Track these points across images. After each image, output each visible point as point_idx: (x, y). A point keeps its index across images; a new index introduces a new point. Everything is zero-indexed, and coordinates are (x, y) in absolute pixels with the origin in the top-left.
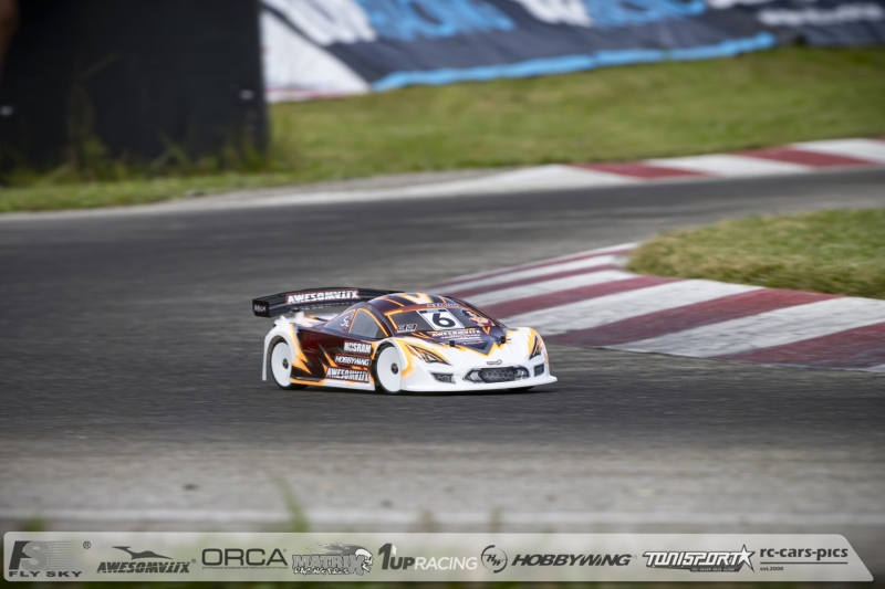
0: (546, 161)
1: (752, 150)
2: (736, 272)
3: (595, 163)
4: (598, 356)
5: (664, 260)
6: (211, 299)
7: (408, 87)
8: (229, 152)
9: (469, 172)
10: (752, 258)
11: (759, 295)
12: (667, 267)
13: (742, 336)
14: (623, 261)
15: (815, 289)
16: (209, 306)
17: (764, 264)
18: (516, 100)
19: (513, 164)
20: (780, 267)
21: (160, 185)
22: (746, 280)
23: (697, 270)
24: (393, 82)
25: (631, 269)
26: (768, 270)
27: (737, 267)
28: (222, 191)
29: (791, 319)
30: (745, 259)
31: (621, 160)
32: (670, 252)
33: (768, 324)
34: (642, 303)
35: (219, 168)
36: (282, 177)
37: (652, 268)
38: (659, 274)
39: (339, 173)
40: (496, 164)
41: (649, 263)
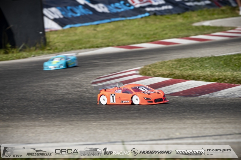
0: (108, 46)
1: (152, 42)
2: (165, 75)
3: (118, 46)
5: (148, 72)
6: (49, 83)
7: (71, 28)
8: (38, 45)
9: (92, 49)
10: (168, 72)
11: (172, 80)
12: (149, 74)
13: (170, 90)
14: (138, 72)
15: (184, 79)
16: (50, 85)
17: (171, 73)
18: (95, 30)
19: (101, 47)
20: (174, 74)
21: (24, 54)
22: (168, 77)
23: (156, 75)
24: (68, 27)
25: (140, 74)
26: (172, 74)
27: (165, 74)
28: (39, 54)
29: (180, 86)
30: (166, 72)
31: (124, 45)
32: (149, 70)
33: (174, 87)
34: (146, 82)
35: (36, 49)
36: (51, 51)
37: (145, 74)
38: (147, 76)
39: (64, 50)
40: (98, 47)
41: (144, 73)
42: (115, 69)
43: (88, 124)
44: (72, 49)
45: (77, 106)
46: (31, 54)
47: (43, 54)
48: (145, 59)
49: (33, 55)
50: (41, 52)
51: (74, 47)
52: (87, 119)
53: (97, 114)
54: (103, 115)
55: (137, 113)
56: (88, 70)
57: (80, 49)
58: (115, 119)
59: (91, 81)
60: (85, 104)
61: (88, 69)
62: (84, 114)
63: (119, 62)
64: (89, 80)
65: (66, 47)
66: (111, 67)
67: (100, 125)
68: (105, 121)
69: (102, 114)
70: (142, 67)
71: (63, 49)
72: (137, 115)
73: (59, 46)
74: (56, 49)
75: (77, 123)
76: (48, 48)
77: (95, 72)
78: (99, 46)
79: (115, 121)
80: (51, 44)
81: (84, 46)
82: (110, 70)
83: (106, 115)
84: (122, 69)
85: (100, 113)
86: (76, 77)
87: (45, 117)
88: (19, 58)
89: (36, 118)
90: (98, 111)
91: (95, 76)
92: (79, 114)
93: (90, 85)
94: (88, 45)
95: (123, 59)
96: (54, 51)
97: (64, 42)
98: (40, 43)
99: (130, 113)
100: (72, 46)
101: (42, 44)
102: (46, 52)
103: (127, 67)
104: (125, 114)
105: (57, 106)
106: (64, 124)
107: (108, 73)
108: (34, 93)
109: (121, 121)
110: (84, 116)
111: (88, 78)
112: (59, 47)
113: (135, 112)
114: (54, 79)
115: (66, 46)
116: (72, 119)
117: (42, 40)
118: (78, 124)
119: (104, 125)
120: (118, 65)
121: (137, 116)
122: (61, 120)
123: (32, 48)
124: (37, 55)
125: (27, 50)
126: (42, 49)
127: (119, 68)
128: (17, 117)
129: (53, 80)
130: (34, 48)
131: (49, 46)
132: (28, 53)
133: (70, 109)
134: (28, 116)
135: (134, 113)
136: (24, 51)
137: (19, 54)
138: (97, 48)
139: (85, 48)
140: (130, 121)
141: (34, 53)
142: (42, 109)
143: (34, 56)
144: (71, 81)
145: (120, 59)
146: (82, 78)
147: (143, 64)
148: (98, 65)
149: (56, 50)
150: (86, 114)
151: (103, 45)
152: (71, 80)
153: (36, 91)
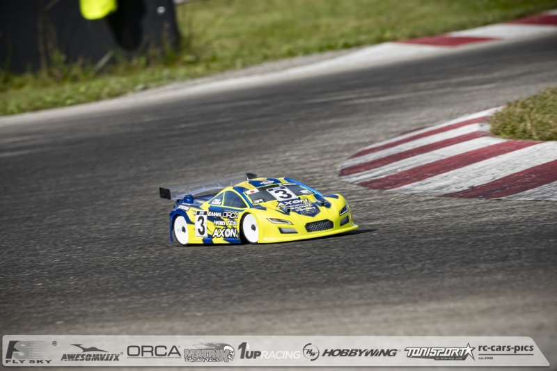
0: (380, 40)
1: (521, 18)
3: (412, 39)
4: (500, 206)
5: (521, 126)
8: (153, 51)
9: (328, 54)
12: (524, 132)
14: (487, 127)
19: (359, 45)
21: (114, 82)
23: (548, 134)
25: (495, 133)
28: (159, 82)
31: (431, 34)
32: (522, 120)
34: (517, 162)
35: (148, 64)
36: (199, 69)
37: (513, 132)
38: (520, 138)
39: (239, 62)
40: (347, 46)
41: (509, 128)
42: (411, 118)
43: (347, 320)
44: (266, 58)
45: (300, 254)
46: (136, 83)
47: (172, 79)
48: (505, 79)
49: (140, 86)
50: (166, 72)
51: (269, 47)
52: (338, 303)
53: (370, 279)
54: (391, 283)
55: (499, 270)
56: (324, 129)
57: (291, 54)
58: (430, 299)
59: (335, 163)
60: (327, 247)
61: (323, 122)
62: (328, 283)
63: (422, 93)
64: (330, 162)
65: (245, 52)
66: (398, 114)
67: (386, 321)
68: (400, 308)
69: (387, 278)
70: (500, 109)
71: (235, 57)
72: (500, 277)
73: (223, 47)
74: (214, 59)
75: (310, 319)
76: (188, 58)
77: (346, 132)
78: (351, 41)
79: (433, 305)
80: (196, 44)
81: (301, 43)
82: (395, 124)
83: (399, 282)
84: (432, 119)
85: (379, 278)
86: (287, 154)
87: (203, 300)
88: (98, 98)
89: (172, 305)
90: (370, 271)
91: (348, 148)
92: (311, 284)
93: (336, 177)
94: (314, 42)
95: (433, 84)
96: (208, 68)
97: (236, 35)
98: (159, 44)
99: (478, 270)
100: (263, 44)
101: (168, 46)
102: (182, 71)
103: (449, 111)
104: (461, 275)
105: (236, 259)
106: (269, 323)
107: (388, 135)
108: (155, 217)
109: (452, 305)
110: (330, 290)
111: (328, 156)
112: (220, 53)
113: (491, 266)
114: (216, 165)
115: (242, 46)
116: (288, 305)
117: (165, 34)
118: (311, 323)
119: (399, 320)
120: (421, 104)
121: (499, 284)
122: (254, 309)
123: (135, 62)
124: (152, 84)
125: (121, 68)
126: (169, 61)
127: (424, 114)
128: (112, 303)
129: (213, 167)
130: (143, 60)
131: (190, 52)
132: (124, 80)
133: (279, 268)
134: (144, 301)
135: (489, 272)
136: (111, 73)
137: (96, 85)
138: (345, 51)
139: (307, 52)
140: (482, 303)
141: (143, 76)
142: (189, 271)
143: (145, 89)
144: (271, 169)
145: (422, 85)
146: (307, 154)
147: (501, 98)
148: (354, 110)
149: (214, 65)
150: (331, 282)
151: (363, 38)
152: (271, 166)
153: (163, 210)
